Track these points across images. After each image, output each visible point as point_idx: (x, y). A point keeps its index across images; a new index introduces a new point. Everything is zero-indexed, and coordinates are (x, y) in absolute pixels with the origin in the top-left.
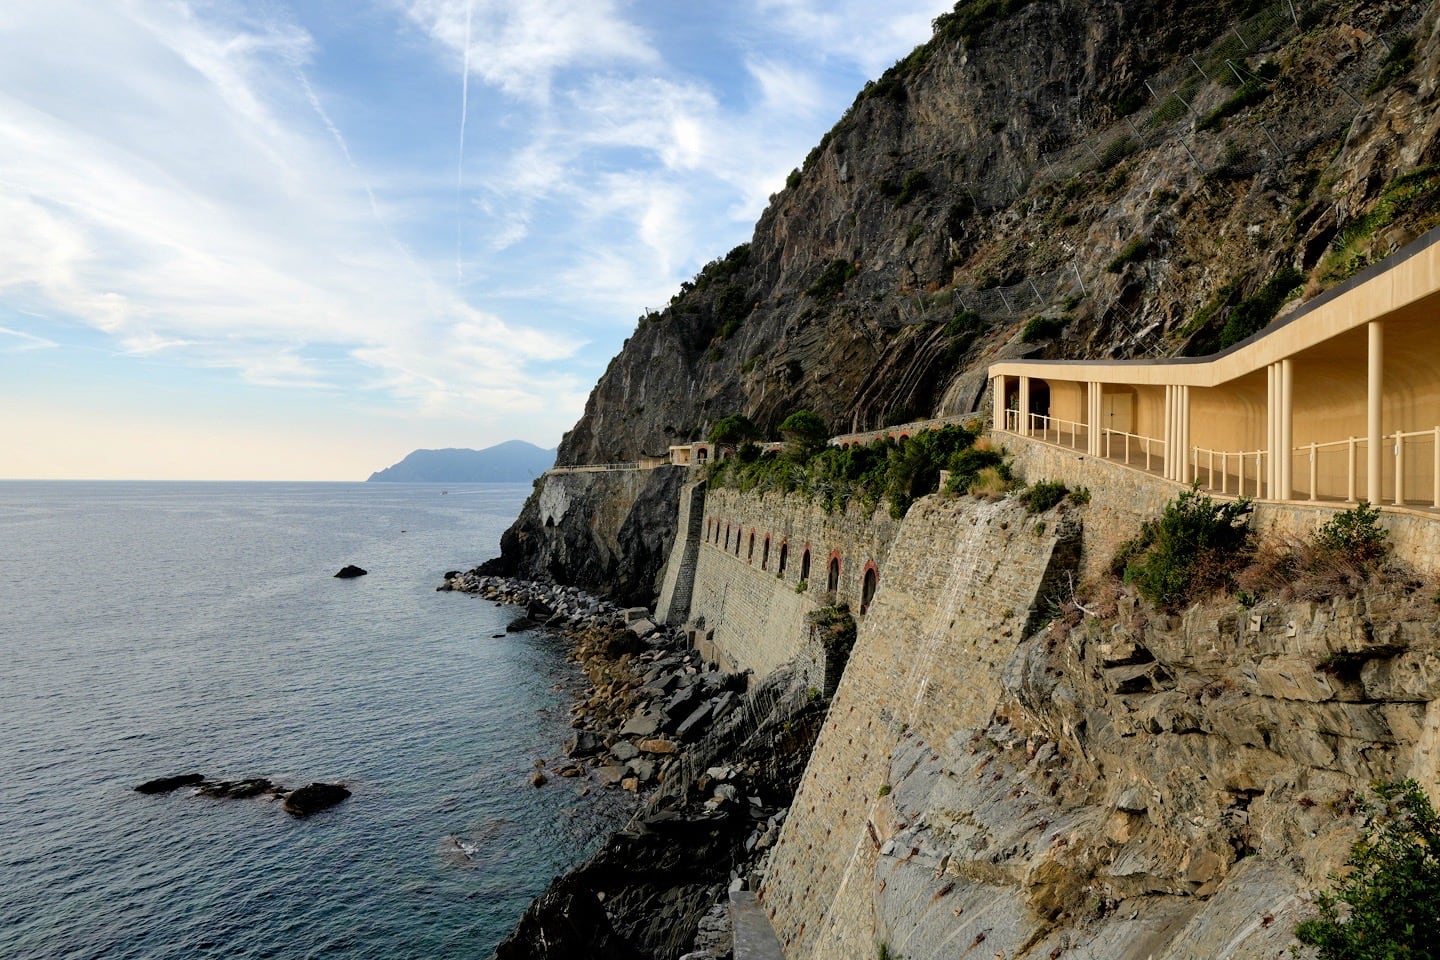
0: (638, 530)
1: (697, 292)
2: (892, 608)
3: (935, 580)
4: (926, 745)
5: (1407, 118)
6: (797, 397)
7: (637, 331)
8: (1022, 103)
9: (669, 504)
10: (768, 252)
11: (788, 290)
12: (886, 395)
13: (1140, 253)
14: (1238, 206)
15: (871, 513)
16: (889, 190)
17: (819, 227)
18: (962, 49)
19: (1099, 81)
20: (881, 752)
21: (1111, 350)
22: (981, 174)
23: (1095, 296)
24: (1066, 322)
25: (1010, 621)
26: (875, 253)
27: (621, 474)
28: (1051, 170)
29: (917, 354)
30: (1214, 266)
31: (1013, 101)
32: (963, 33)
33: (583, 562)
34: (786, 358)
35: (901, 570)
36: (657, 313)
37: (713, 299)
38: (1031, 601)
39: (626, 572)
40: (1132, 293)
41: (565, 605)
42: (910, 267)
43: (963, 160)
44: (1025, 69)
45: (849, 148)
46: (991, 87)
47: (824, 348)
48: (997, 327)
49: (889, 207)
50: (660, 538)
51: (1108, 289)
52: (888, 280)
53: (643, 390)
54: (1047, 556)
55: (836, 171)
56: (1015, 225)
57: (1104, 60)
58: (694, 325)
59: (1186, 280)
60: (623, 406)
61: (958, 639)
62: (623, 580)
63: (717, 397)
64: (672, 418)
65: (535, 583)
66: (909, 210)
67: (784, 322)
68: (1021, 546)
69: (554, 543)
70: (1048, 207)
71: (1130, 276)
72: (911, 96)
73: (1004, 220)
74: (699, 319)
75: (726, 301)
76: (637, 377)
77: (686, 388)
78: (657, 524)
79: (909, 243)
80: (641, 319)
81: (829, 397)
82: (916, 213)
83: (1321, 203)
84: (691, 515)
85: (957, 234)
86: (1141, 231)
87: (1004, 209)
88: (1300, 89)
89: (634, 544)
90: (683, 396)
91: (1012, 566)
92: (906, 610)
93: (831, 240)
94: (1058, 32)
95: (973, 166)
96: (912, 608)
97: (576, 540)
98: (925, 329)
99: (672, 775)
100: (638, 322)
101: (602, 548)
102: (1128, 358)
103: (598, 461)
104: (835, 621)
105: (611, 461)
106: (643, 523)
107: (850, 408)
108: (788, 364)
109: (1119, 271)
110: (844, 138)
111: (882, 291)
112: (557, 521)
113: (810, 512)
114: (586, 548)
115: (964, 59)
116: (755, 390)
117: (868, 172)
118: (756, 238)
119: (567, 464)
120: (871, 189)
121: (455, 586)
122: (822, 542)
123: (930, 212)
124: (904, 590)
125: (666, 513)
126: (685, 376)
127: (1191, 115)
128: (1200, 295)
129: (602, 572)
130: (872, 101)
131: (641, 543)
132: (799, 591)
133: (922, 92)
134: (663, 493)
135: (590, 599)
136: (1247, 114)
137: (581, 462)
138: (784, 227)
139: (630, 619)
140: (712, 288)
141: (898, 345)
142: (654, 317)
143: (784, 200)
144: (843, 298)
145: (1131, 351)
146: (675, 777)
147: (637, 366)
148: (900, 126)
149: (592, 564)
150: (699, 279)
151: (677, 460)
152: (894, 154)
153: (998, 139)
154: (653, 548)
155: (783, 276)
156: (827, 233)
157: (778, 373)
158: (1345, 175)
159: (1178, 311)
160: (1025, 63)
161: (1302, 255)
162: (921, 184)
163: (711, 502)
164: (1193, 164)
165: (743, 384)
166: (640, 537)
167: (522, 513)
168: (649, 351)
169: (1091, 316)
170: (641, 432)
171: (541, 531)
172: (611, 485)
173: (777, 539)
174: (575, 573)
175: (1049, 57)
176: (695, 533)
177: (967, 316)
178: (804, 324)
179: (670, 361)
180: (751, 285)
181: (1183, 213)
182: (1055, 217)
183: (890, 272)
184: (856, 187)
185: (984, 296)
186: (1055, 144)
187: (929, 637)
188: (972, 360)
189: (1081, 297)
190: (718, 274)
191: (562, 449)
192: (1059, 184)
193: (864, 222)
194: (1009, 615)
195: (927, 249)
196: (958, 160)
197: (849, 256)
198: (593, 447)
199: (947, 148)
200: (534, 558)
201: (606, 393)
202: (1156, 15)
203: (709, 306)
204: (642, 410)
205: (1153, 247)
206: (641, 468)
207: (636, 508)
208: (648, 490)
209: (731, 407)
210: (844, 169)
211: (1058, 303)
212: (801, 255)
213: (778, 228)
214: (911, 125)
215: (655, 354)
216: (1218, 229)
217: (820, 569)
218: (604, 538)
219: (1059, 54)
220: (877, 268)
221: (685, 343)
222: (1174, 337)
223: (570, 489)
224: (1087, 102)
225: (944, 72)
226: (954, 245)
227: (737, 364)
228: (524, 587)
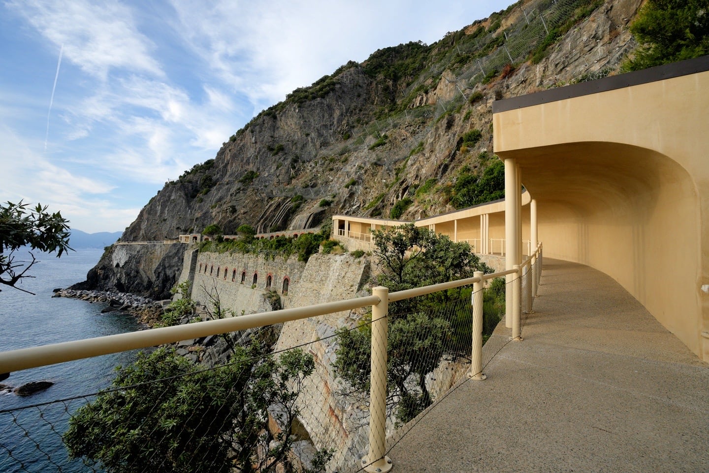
0: (164, 268)
1: (191, 175)
2: (307, 288)
3: (323, 278)
4: (327, 325)
5: (423, 162)
6: (235, 219)
7: (164, 188)
8: (315, 129)
9: (179, 258)
10: (222, 164)
11: (231, 179)
12: (270, 221)
13: (354, 183)
14: (379, 174)
15: (286, 260)
16: (271, 149)
17: (243, 158)
18: (296, 107)
19: (338, 127)
20: (310, 330)
21: (346, 212)
22: (302, 149)
23: (341, 194)
24: (332, 202)
25: (353, 287)
26: (265, 170)
27: (155, 245)
28: (324, 152)
29: (282, 207)
30: (374, 190)
31: (312, 128)
32: (297, 102)
33: (133, 283)
34: (230, 204)
35: (309, 276)
36: (173, 181)
37: (198, 178)
38: (359, 282)
39: (158, 286)
40: (352, 195)
41: (128, 301)
42: (278, 177)
43: (296, 144)
44: (316, 118)
45: (256, 131)
46: (305, 121)
47: (245, 202)
48: (309, 201)
49: (270, 154)
50: (174, 271)
51: (345, 193)
52: (269, 180)
53: (166, 212)
54: (362, 270)
55: (249, 139)
56: (314, 168)
57: (340, 121)
58: (190, 188)
59: (366, 193)
60: (157, 217)
61: (335, 294)
62: (156, 289)
63: (201, 217)
64: (180, 224)
65: (108, 292)
66: (277, 157)
67: (229, 191)
68: (353, 267)
69: (119, 275)
70: (324, 164)
71: (351, 190)
72: (278, 118)
73: (309, 165)
74: (192, 186)
75: (205, 180)
76: (164, 206)
77: (186, 213)
78: (173, 266)
79: (277, 168)
80: (166, 183)
81: (247, 220)
82: (280, 158)
83: (404, 179)
84: (191, 262)
85: (294, 168)
86: (354, 176)
87: (309, 162)
88: (393, 144)
89: (162, 274)
90: (185, 215)
91: (351, 273)
92: (313, 288)
93: (248, 163)
94: (326, 109)
95: (299, 146)
96: (315, 287)
97: (131, 273)
98: (284, 199)
99: (207, 357)
100: (165, 184)
101: (144, 276)
102: (350, 215)
103: (144, 239)
104: (273, 296)
105: (150, 240)
106: (167, 266)
107: (256, 224)
108: (231, 207)
109: (348, 188)
110: (254, 128)
111: (267, 184)
112: (121, 265)
113: (257, 260)
114: (135, 277)
115: (297, 111)
116: (217, 216)
117: (262, 141)
118: (217, 158)
119: (127, 241)
120: (263, 147)
121: (62, 295)
122: (264, 271)
123: (285, 159)
124: (311, 282)
125: (178, 262)
126: (186, 208)
127: (365, 144)
128: (370, 198)
129: (144, 286)
130: (265, 117)
131: (165, 274)
132: (253, 288)
133: (282, 118)
134: (176, 254)
135: (140, 298)
136: (380, 148)
137: (135, 239)
138: (229, 155)
139: (164, 305)
140: (198, 174)
141: (274, 203)
142: (172, 183)
143: (229, 145)
144: (253, 184)
145: (351, 212)
146: (209, 358)
147: (164, 202)
148: (274, 128)
149: (138, 284)
150: (192, 170)
151: (183, 241)
152: (272, 137)
153: (307, 139)
154: (171, 276)
155: (228, 174)
156: (246, 161)
157: (227, 209)
158: (410, 173)
159: (364, 202)
160: (316, 116)
161: (401, 192)
162: (281, 148)
163: (202, 258)
164: (367, 159)
165: (212, 212)
166: (165, 271)
167: (100, 261)
168: (170, 197)
169: (340, 201)
170: (166, 229)
171: (112, 270)
172: (150, 250)
173: (240, 270)
174: (130, 287)
175: (323, 117)
176: (193, 269)
177: (299, 196)
178: (238, 193)
179: (180, 201)
180: (214, 175)
181: (365, 172)
182: (326, 167)
183: (270, 177)
184: (258, 146)
185: (304, 190)
186: (325, 144)
187: (324, 295)
188: (301, 211)
189: (337, 194)
190: (201, 169)
191: (125, 234)
192: (327, 157)
193: (261, 159)
194: (352, 286)
195: (283, 171)
196: (295, 143)
197: (255, 170)
198: (141, 234)
199: (290, 138)
200: (107, 281)
201: (149, 211)
202: (354, 111)
203: (197, 181)
204: (166, 220)
205: (357, 181)
206: (164, 243)
207: (164, 260)
208: (169, 252)
209: (206, 221)
210: (254, 139)
211: (329, 195)
212: (236, 167)
213: (226, 155)
214: (278, 128)
215: (172, 198)
216: (374, 179)
217: (262, 280)
218: (145, 272)
219: (327, 116)
220: (266, 176)
221: (186, 195)
222: (363, 209)
223: (129, 251)
224: (335, 132)
225: (290, 113)
226: (292, 171)
227: (209, 205)
228: (103, 294)
